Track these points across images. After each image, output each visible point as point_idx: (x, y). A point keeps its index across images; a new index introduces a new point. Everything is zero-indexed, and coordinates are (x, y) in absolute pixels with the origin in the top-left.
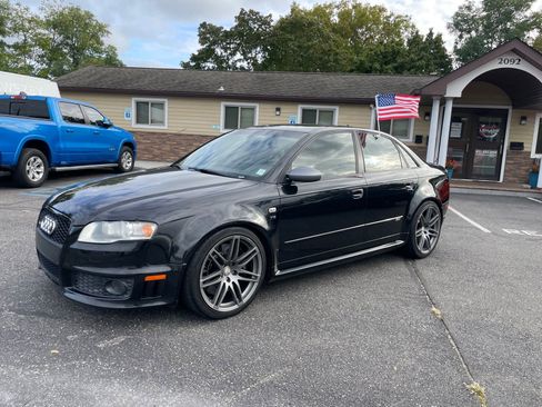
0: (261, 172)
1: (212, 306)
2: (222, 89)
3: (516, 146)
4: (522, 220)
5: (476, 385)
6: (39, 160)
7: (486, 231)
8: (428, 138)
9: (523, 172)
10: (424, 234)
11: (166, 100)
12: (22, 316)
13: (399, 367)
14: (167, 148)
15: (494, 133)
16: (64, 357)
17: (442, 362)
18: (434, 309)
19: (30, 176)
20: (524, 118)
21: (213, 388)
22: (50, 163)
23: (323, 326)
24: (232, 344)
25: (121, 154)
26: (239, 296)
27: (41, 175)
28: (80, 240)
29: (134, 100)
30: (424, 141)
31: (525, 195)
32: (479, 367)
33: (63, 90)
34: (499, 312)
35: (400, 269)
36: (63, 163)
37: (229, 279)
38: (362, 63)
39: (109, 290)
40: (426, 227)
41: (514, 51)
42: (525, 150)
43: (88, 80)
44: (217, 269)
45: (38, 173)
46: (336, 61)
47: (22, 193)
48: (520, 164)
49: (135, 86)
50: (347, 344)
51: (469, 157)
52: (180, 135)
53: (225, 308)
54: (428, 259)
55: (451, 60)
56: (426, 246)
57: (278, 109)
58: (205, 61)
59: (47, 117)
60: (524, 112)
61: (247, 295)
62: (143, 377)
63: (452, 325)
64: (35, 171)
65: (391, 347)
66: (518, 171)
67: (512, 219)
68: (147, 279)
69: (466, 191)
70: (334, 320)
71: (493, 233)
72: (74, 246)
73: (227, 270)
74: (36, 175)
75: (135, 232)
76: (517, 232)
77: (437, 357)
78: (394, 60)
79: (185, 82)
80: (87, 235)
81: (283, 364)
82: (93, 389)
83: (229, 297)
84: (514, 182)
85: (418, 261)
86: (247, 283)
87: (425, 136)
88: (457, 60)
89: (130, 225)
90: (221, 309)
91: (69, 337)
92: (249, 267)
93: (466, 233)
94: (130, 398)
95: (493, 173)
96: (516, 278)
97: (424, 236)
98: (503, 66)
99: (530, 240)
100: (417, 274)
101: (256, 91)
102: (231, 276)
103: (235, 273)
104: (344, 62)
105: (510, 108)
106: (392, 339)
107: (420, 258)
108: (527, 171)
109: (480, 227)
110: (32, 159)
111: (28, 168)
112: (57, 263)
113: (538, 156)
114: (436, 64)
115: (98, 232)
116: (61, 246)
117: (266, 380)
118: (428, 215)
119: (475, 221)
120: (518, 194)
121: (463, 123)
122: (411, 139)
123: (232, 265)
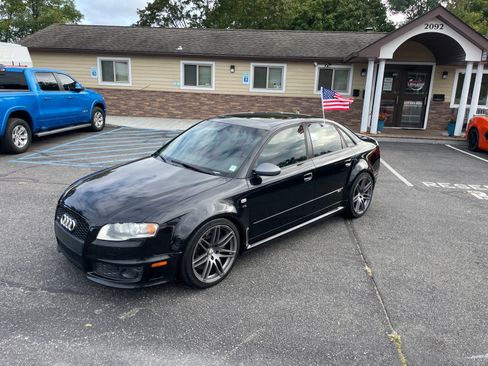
0: (233, 168)
1: (202, 280)
2: (180, 48)
3: (439, 98)
4: (439, 171)
5: (394, 334)
6: (23, 128)
7: (409, 184)
8: (364, 92)
9: (443, 120)
10: (359, 198)
11: (129, 59)
12: (54, 294)
13: (341, 322)
14: (133, 103)
15: (421, 86)
16: (97, 329)
17: (372, 315)
18: (367, 268)
19: (16, 143)
20: (445, 73)
21: (212, 348)
22: (32, 129)
23: (285, 289)
24: (219, 309)
25: (93, 115)
26: (220, 268)
27: (26, 141)
28: (98, 237)
29: (99, 59)
30: (361, 94)
31: (443, 142)
32: (398, 319)
33: (32, 51)
34: (414, 268)
35: (341, 229)
36: (44, 128)
37: (213, 257)
38: (305, 12)
39: (125, 275)
40: (361, 192)
41: (439, 17)
42: (446, 101)
43: (54, 41)
44: (204, 252)
45: (23, 140)
46: (281, 10)
47: (11, 160)
48: (440, 114)
49: (98, 45)
50: (304, 304)
51: (399, 108)
52: (145, 92)
53: (211, 279)
54: (362, 218)
55: (385, 9)
56: (361, 208)
57: (233, 67)
58: (160, 10)
59: (26, 87)
60: (446, 68)
61: (226, 267)
62: (159, 343)
63: (379, 281)
64: (20, 139)
65: (336, 305)
66: (439, 120)
67: (431, 170)
68: (154, 265)
69: (395, 140)
70: (293, 283)
71: (415, 187)
72: (94, 243)
73: (211, 250)
74: (21, 142)
75: (142, 230)
76: (434, 184)
77: (368, 312)
78: (334, 10)
79: (146, 41)
80: (103, 234)
81: (259, 325)
82: (126, 355)
83: (214, 271)
84: (435, 128)
85: (354, 221)
86: (226, 259)
87: (361, 90)
88: (391, 9)
89: (137, 225)
90: (208, 281)
91: (96, 312)
92: (227, 247)
93: (393, 188)
94: (154, 361)
95: (418, 122)
96: (429, 234)
97: (360, 200)
98: (429, 30)
99: (444, 193)
100: (354, 234)
101: (211, 50)
102: (214, 255)
103: (217, 252)
104: (289, 12)
105: (434, 65)
106: (336, 298)
107: (356, 218)
108: (447, 119)
109: (405, 180)
110: (17, 128)
111: (13, 136)
112: (81, 254)
113: (456, 106)
114: (372, 13)
115: (111, 232)
116: (83, 242)
117: (248, 339)
118: (363, 183)
119: (401, 174)
120: (438, 142)
121: (394, 77)
122: (350, 92)
123: (215, 247)
